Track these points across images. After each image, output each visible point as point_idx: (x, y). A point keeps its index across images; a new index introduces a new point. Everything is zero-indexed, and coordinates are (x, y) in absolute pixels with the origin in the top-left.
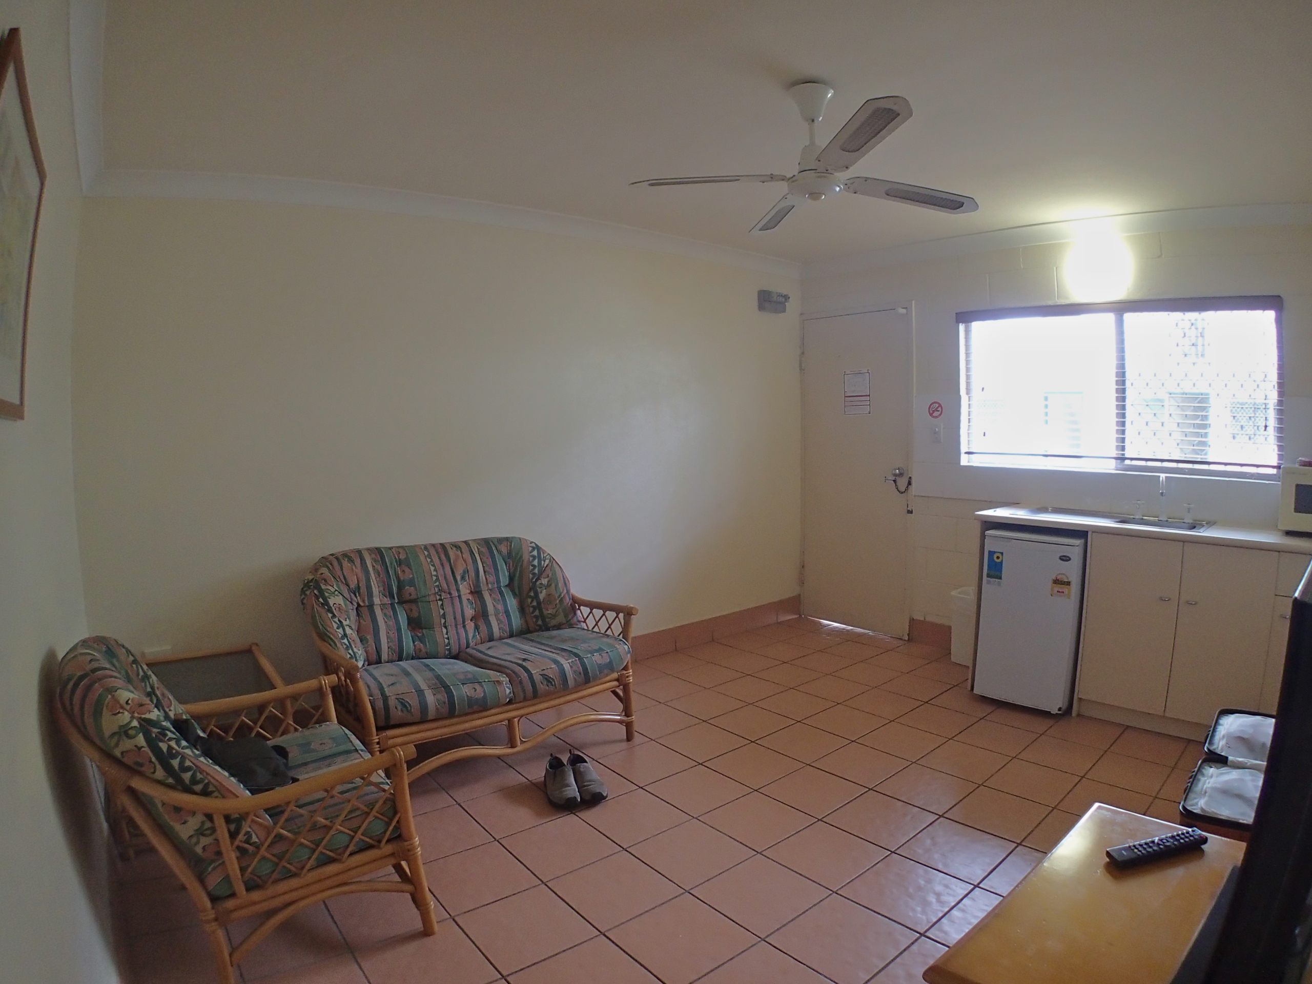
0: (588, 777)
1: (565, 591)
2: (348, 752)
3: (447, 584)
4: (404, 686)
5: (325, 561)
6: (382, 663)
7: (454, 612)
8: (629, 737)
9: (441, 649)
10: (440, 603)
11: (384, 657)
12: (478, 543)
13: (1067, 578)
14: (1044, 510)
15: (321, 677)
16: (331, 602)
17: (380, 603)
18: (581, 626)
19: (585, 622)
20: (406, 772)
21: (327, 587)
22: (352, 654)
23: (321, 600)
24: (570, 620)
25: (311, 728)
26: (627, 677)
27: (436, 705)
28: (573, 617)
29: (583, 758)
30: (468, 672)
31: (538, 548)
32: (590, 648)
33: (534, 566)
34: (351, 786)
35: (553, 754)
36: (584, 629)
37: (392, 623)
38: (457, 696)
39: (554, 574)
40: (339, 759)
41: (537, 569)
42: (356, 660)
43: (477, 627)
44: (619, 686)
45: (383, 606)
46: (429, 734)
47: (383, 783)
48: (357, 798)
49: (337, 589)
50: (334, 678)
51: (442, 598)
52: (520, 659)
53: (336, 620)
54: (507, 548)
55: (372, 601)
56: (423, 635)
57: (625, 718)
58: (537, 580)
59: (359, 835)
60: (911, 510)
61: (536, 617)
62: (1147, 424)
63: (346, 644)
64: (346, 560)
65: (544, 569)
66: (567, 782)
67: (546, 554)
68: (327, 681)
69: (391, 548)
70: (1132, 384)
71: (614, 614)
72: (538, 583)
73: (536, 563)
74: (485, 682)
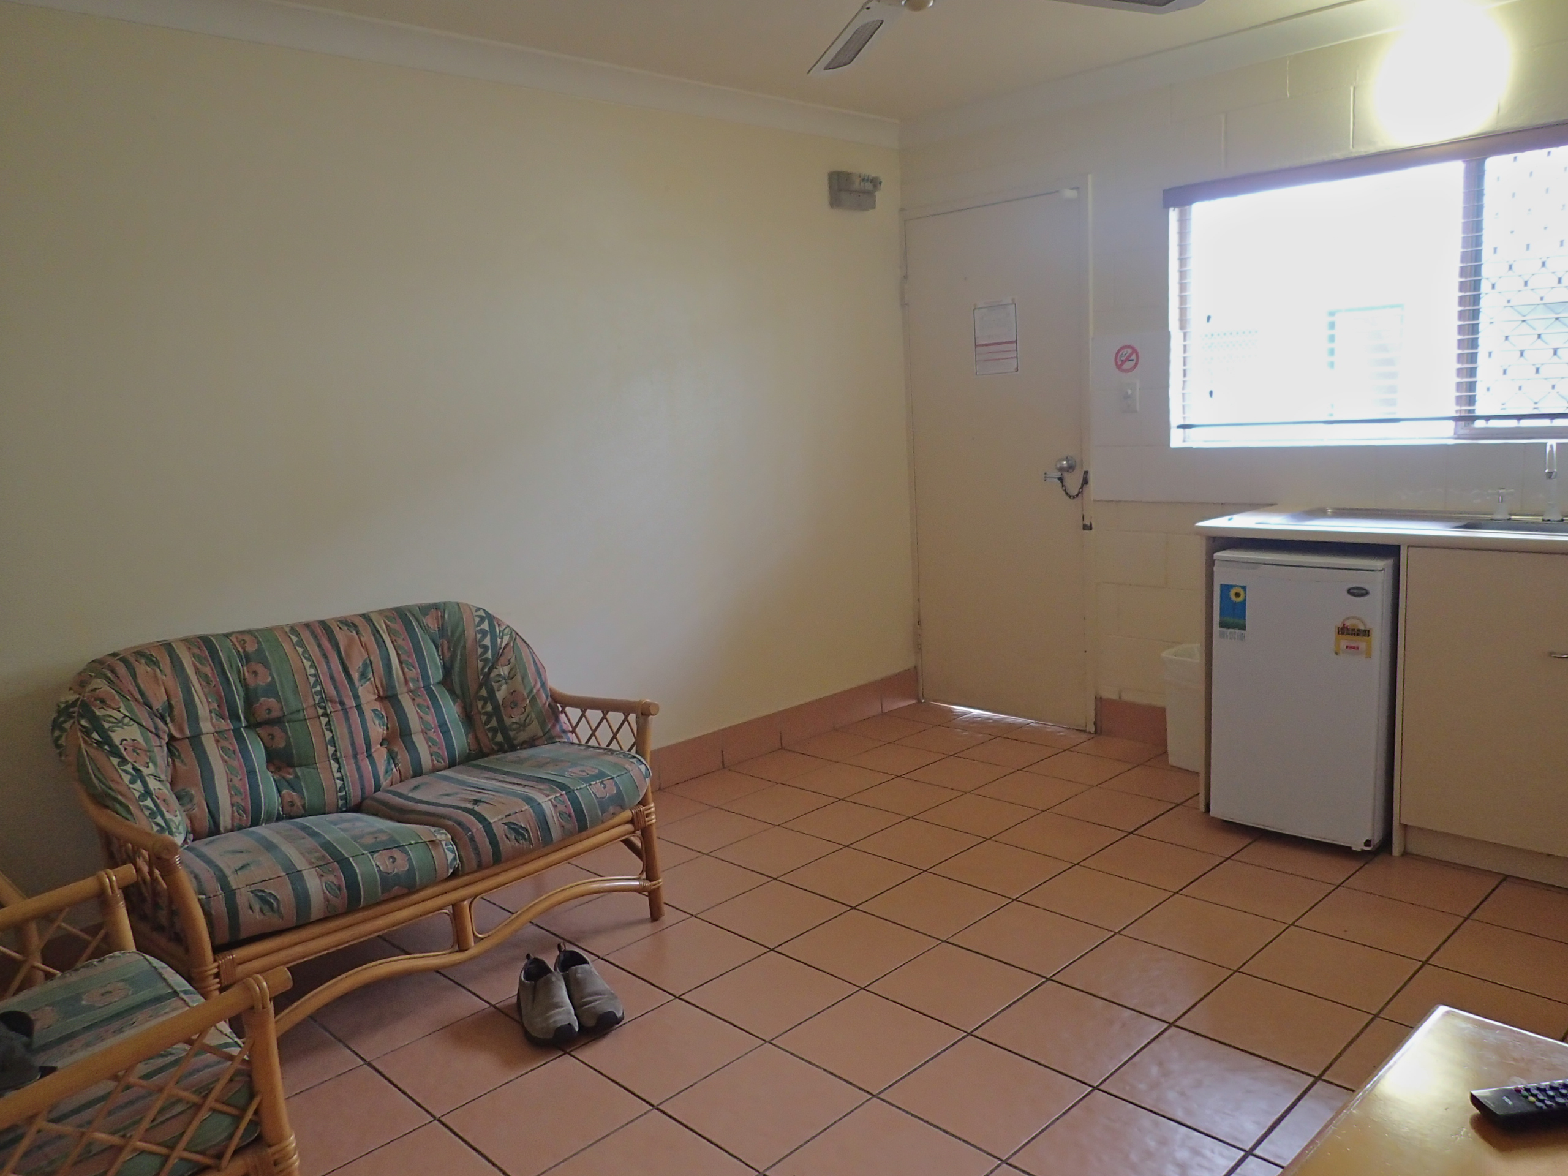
0: (590, 989)
1: (539, 685)
2: (159, 999)
3: (335, 688)
4: (265, 868)
5: (101, 667)
6: (220, 834)
7: (351, 733)
8: (655, 915)
9: (330, 798)
10: (324, 720)
11: (225, 820)
12: (386, 617)
13: (1365, 625)
14: (1319, 513)
15: (102, 873)
16: (116, 737)
17: (213, 730)
18: (568, 739)
19: (573, 732)
20: (272, 1019)
21: (108, 713)
22: (163, 824)
23: (95, 736)
24: (549, 730)
25: (83, 967)
26: (647, 816)
27: (324, 893)
28: (554, 726)
29: (581, 956)
30: (381, 831)
31: (490, 618)
32: (584, 774)
33: (485, 648)
34: (161, 1062)
35: (531, 955)
36: (573, 744)
37: (237, 762)
38: (361, 875)
39: (519, 658)
40: (139, 1016)
41: (490, 652)
42: (171, 833)
43: (392, 756)
44: (633, 832)
45: (219, 735)
46: (313, 946)
47: (227, 1045)
48: (177, 1083)
49: (128, 714)
50: (128, 871)
51: (328, 712)
52: (469, 801)
53: (129, 768)
54: (438, 622)
55: (198, 727)
56: (297, 777)
57: (647, 884)
58: (490, 671)
59: (179, 1152)
60: (1089, 524)
61: (494, 730)
62: (1522, 355)
63: (149, 809)
64: (143, 661)
65: (501, 651)
66: (556, 1000)
67: (504, 627)
68: (114, 878)
69: (227, 636)
70: (1493, 286)
71: (621, 716)
72: (492, 675)
73: (487, 641)
74: (411, 844)
